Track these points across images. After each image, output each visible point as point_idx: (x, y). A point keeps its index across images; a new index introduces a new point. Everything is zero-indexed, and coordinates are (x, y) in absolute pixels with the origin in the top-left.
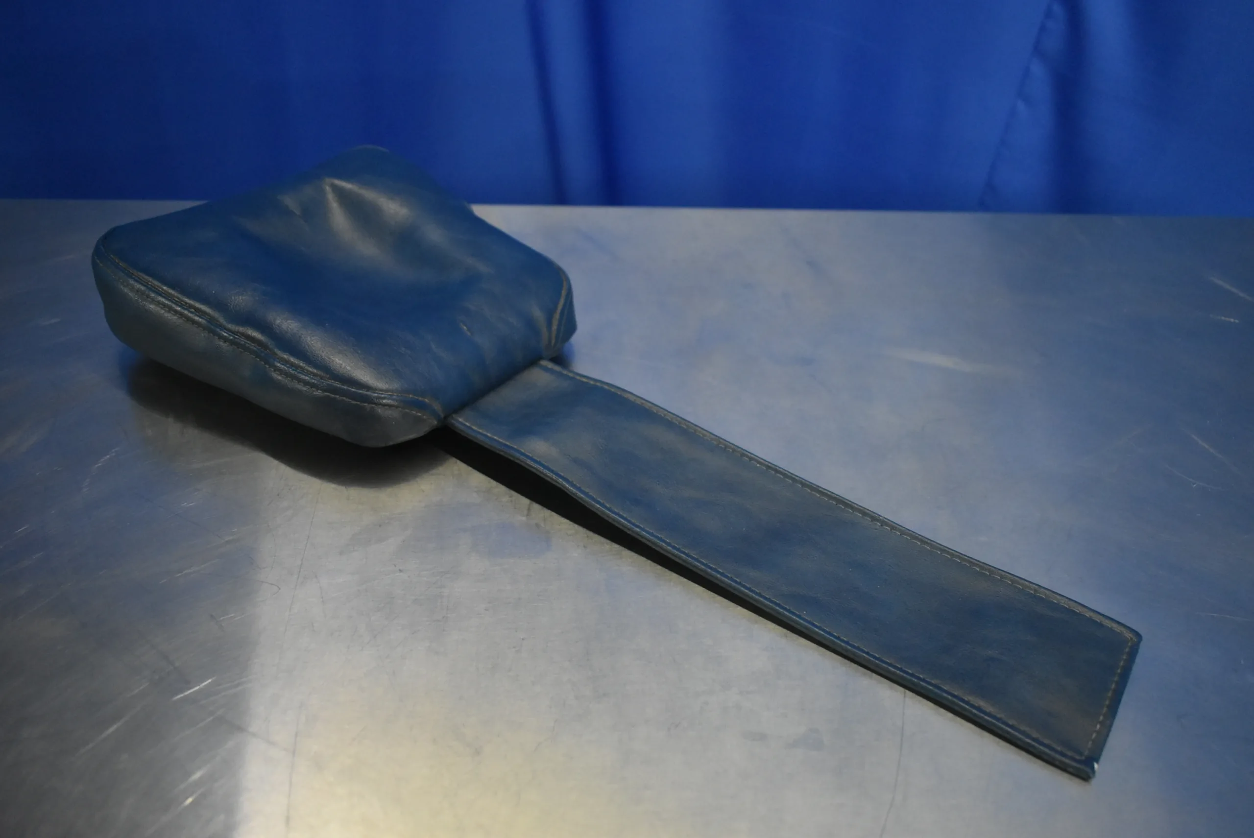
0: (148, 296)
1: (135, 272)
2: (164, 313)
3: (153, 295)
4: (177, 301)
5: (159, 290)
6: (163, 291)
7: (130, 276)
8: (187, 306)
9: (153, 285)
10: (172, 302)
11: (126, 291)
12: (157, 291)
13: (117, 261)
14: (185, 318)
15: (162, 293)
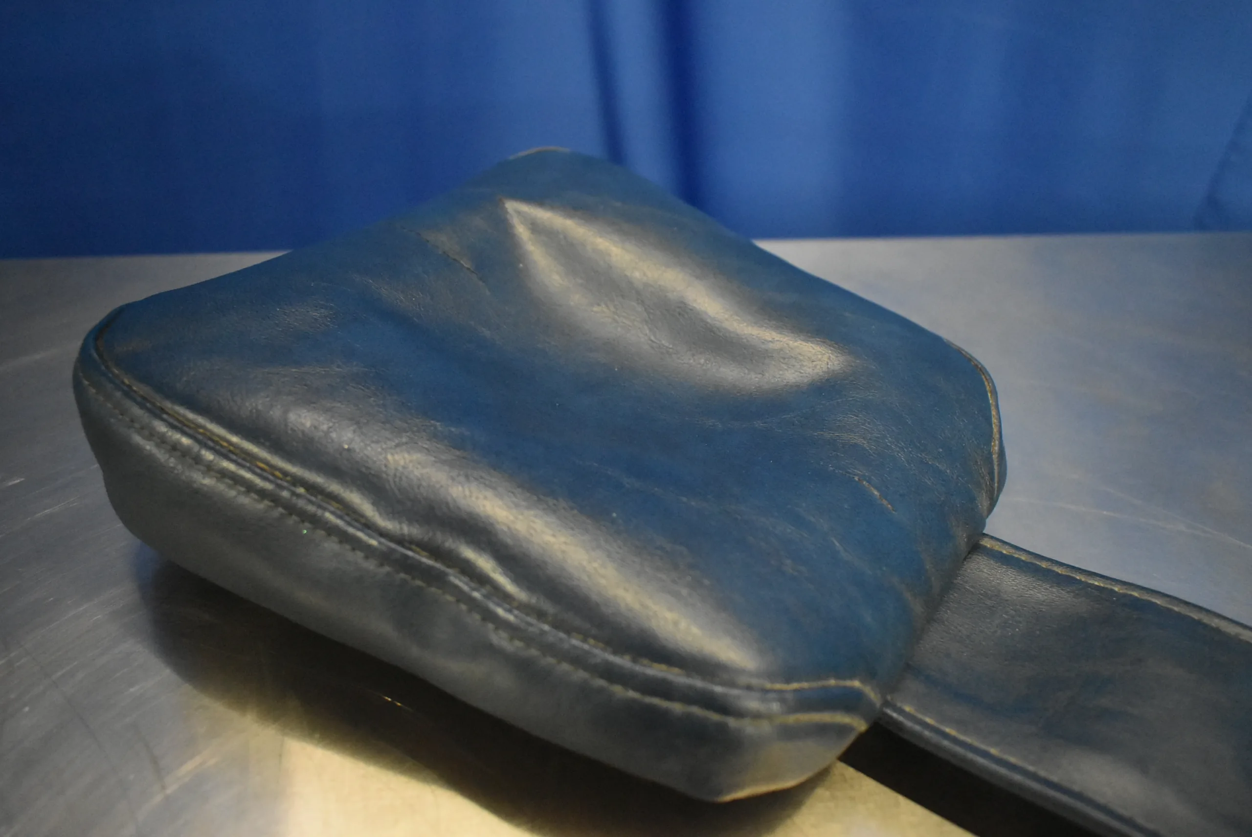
0: (198, 460)
1: (168, 405)
2: (235, 497)
3: (208, 456)
4: (262, 469)
5: (222, 446)
6: (232, 448)
7: (158, 413)
8: (287, 481)
9: (208, 434)
10: (254, 473)
11: (148, 447)
12: (218, 447)
13: (126, 381)
14: (285, 507)
15: (230, 451)
